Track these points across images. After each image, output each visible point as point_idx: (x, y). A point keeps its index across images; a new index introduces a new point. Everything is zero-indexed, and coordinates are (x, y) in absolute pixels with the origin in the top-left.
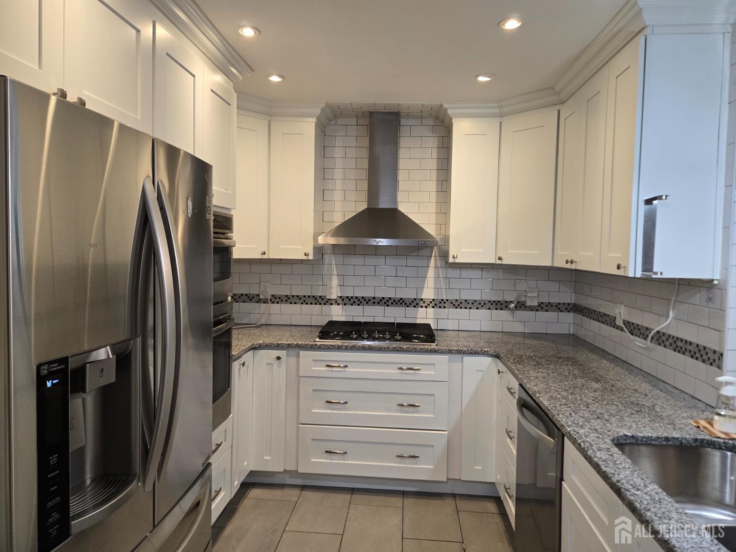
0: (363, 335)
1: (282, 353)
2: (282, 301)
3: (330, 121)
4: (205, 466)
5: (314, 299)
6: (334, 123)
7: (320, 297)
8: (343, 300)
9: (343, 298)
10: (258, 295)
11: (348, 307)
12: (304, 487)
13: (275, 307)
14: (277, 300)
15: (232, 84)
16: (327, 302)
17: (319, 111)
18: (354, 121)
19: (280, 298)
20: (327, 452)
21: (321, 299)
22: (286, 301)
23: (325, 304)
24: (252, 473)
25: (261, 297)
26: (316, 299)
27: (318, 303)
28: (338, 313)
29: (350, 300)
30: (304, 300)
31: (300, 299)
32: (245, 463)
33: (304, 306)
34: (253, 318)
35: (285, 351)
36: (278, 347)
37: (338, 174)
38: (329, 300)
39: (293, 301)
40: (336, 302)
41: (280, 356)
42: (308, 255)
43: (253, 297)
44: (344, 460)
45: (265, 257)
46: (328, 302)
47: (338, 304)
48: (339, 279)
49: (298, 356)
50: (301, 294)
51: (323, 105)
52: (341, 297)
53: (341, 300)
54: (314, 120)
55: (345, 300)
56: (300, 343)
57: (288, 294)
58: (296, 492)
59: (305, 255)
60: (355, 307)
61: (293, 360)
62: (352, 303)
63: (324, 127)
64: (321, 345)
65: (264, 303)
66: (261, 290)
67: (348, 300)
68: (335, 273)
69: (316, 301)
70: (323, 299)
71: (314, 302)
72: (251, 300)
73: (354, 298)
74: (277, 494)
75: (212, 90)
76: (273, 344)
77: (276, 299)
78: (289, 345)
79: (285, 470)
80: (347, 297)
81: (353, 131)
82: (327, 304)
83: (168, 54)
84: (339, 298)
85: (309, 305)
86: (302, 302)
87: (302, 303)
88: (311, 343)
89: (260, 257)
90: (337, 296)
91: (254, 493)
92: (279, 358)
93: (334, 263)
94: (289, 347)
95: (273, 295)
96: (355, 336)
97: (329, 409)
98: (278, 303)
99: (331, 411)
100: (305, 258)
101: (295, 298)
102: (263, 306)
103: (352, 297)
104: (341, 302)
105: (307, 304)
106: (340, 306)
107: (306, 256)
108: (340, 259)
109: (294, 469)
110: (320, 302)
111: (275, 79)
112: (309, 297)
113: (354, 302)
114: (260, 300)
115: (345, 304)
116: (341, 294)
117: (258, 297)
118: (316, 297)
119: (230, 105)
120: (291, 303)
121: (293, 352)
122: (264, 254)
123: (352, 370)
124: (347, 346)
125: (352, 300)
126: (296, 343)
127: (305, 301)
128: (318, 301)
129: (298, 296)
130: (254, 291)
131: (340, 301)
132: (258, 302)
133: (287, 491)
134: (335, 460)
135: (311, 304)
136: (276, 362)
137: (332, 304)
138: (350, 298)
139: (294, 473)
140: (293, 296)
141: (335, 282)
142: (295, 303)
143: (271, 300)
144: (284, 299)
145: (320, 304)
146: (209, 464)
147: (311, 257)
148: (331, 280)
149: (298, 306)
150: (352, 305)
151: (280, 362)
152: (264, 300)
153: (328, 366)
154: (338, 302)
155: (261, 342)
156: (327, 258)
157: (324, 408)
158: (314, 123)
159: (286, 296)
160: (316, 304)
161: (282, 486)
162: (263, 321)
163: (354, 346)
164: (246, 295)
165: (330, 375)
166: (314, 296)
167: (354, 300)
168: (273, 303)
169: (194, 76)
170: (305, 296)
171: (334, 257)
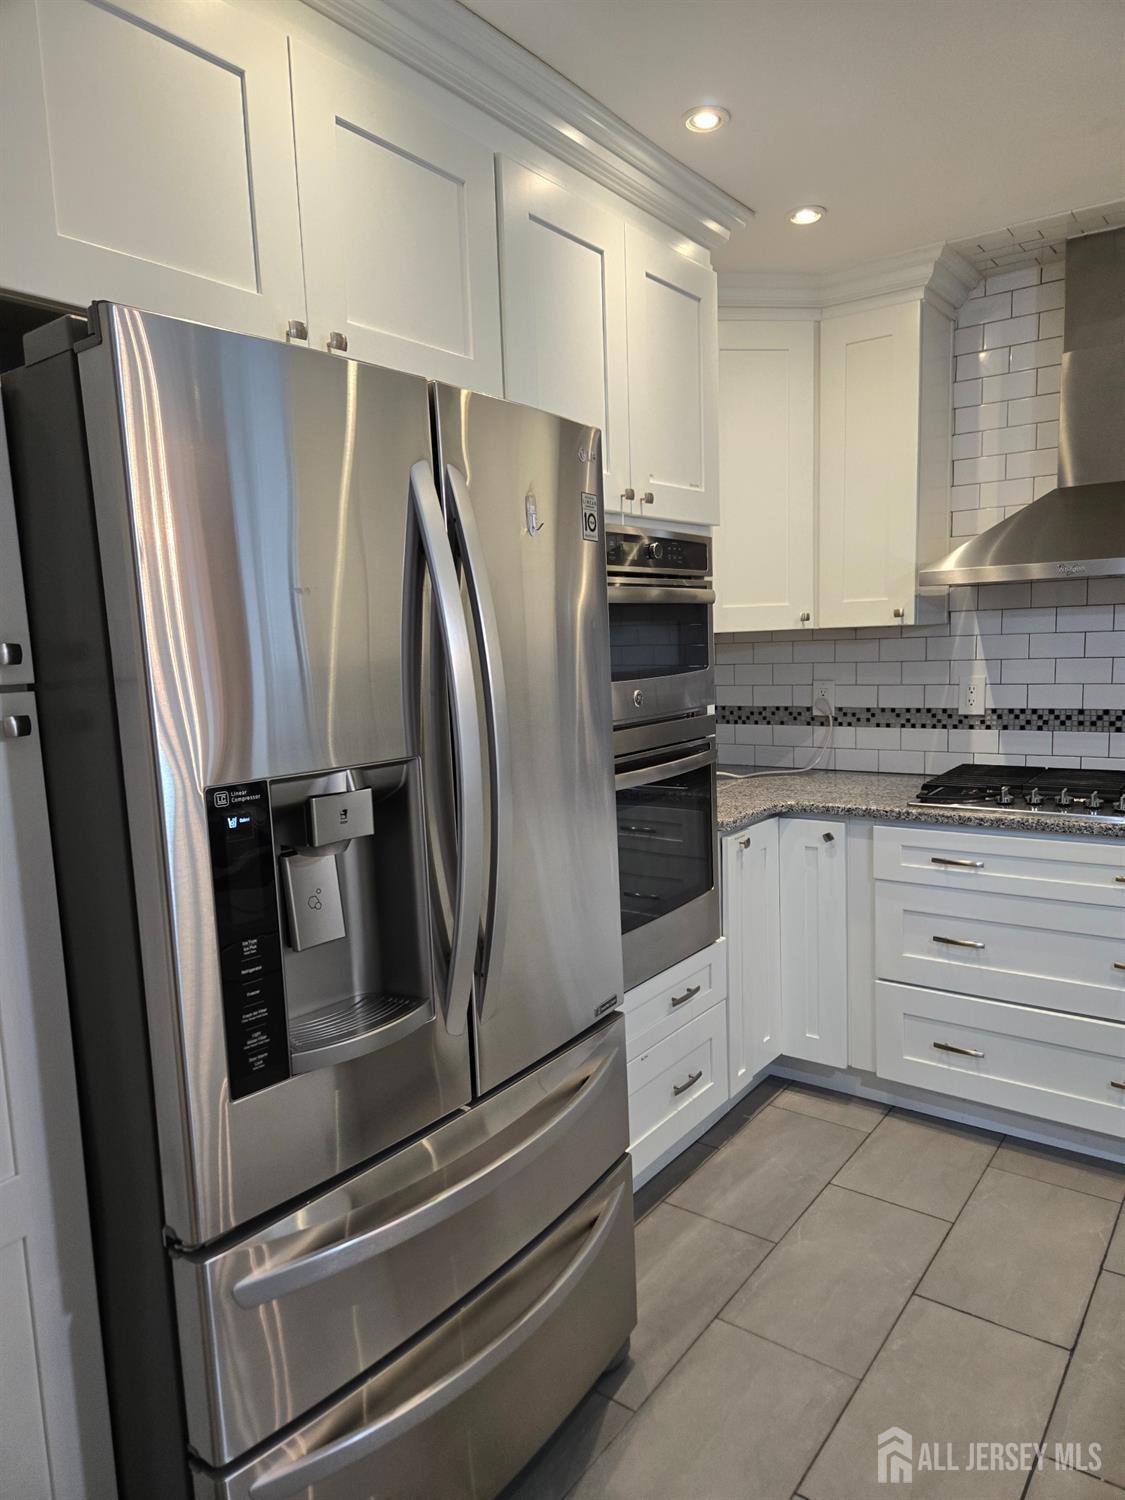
0: (1028, 798)
1: (836, 828)
2: (859, 720)
3: (968, 289)
4: (600, 1017)
5: (930, 715)
6: (979, 292)
7: (945, 711)
8: (1000, 717)
9: (999, 712)
10: (809, 709)
11: (1014, 734)
12: (891, 1110)
13: (845, 735)
14: (849, 719)
15: (708, 253)
16: (960, 722)
17: (928, 271)
18: (1031, 276)
19: (854, 715)
20: (937, 1045)
21: (945, 716)
22: (868, 720)
23: (955, 727)
24: (782, 1060)
25: (816, 712)
26: (934, 716)
27: (940, 725)
28: (987, 748)
29: (1017, 717)
30: (906, 718)
31: (898, 715)
32: (767, 1039)
33: (908, 731)
34: (801, 758)
35: (843, 824)
36: (827, 813)
37: (988, 417)
38: (966, 717)
39: (883, 722)
40: (983, 722)
41: (833, 834)
42: (903, 615)
43: (800, 714)
44: (978, 1070)
45: (809, 625)
46: (964, 722)
47: (988, 727)
48: (989, 668)
49: (870, 836)
50: (899, 705)
51: (937, 254)
52: (994, 711)
53: (995, 717)
54: (920, 294)
55: (1005, 717)
56: (874, 807)
57: (872, 705)
58: (872, 1116)
59: (897, 614)
60: (1030, 734)
61: (859, 843)
62: (1023, 723)
63: (955, 308)
64: (920, 814)
65: (822, 724)
66: (815, 698)
67: (1012, 716)
68: (980, 655)
69: (935, 721)
70: (950, 716)
71: (929, 721)
72: (795, 718)
73: (1028, 712)
74: (834, 1110)
75: (648, 275)
76: (817, 808)
77: (847, 717)
78: (849, 810)
79: (849, 1067)
80: (1011, 711)
81: (1028, 302)
82: (960, 726)
83: (532, 217)
84: (990, 712)
85: (918, 730)
86: (904, 722)
87: (903, 726)
88: (897, 810)
89: (799, 626)
90: (986, 710)
91: (787, 1099)
92: (828, 837)
93: (977, 631)
94: (849, 814)
95: (840, 709)
96: (1006, 799)
97: (940, 954)
98: (850, 724)
99: (946, 961)
100: (896, 622)
101: (888, 713)
102: (820, 731)
103: (1023, 711)
104: (994, 723)
105: (913, 726)
106: (994, 732)
107: (899, 618)
108: (993, 621)
109: (869, 1068)
110: (944, 722)
111: (806, 217)
112: (918, 710)
113: (1028, 722)
114: (813, 719)
115: (1005, 728)
116: (995, 704)
117: (808, 713)
118: (933, 712)
119: (699, 300)
120: (878, 725)
121: (860, 826)
122: (808, 619)
123: (996, 875)
124: (982, 820)
125: (1022, 717)
126: (864, 808)
127: (908, 720)
128: (939, 721)
129: (893, 710)
130: (802, 702)
131: (991, 719)
132: (809, 724)
133: (855, 1111)
134: (956, 1067)
135: (924, 726)
136: (825, 845)
137: (971, 727)
138: (1017, 712)
139: (869, 1077)
140: (883, 710)
141: (980, 675)
142: (888, 726)
143: (836, 719)
144: (864, 716)
145: (944, 727)
146: (616, 1015)
147: (910, 620)
148: (971, 672)
149: (895, 731)
150: (1022, 728)
151: (833, 847)
152: (823, 720)
153: (935, 860)
154: (988, 723)
155: (793, 803)
156: (960, 620)
157: (929, 952)
158: (919, 303)
159: (868, 710)
160: (934, 727)
161: (846, 1098)
162: (818, 763)
163: (999, 820)
164: (786, 708)
165: (942, 880)
166: (929, 710)
167: (1029, 718)
168: (841, 724)
169: (601, 252)
170: (908, 710)
171: (978, 618)
